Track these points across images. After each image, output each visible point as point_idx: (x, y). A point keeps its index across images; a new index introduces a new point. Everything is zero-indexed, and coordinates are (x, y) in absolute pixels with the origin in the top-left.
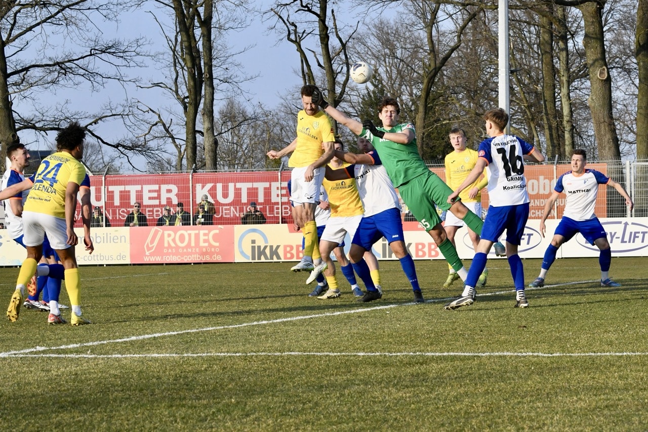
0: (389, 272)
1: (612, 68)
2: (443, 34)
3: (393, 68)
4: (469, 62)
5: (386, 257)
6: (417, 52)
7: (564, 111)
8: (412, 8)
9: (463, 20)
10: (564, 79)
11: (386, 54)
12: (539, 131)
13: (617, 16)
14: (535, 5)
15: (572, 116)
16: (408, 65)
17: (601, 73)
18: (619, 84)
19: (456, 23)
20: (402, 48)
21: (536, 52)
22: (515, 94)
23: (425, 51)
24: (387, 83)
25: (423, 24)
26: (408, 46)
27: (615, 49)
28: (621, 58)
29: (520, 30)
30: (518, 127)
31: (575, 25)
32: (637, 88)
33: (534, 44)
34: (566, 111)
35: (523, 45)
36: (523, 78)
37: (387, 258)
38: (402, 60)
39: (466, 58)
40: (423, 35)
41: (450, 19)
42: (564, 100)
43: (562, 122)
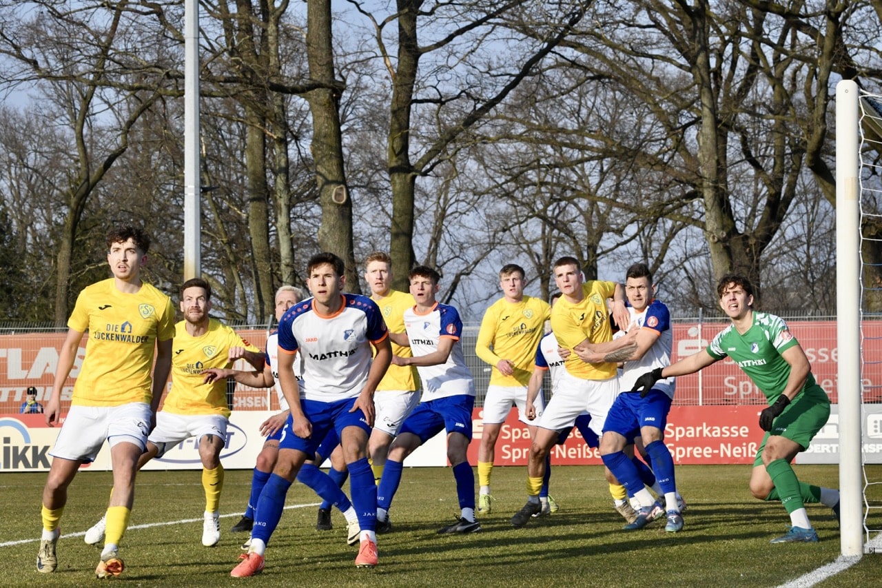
0: (14, 490)
1: (352, 187)
2: (100, 132)
3: (21, 182)
4: (137, 175)
5: (9, 467)
6: (58, 157)
7: (282, 250)
8: (51, 92)
9: (130, 112)
10: (282, 202)
11: (11, 161)
12: (243, 279)
13: (361, 111)
14: (240, 92)
15: (293, 257)
16: (44, 178)
17: (338, 195)
18: (363, 210)
19: (118, 114)
20: (36, 151)
21: (239, 162)
22: (207, 223)
23: (71, 157)
24: (12, 204)
25: (68, 117)
26: (46, 148)
27: (356, 160)
28: (366, 173)
29: (215, 127)
30: (210, 273)
31: (298, 122)
32: (389, 216)
33: (236, 149)
34: (284, 251)
35: (219, 151)
36: (219, 200)
37: (11, 469)
38: (36, 171)
39: (134, 169)
40: (69, 133)
41: (110, 110)
42: (281, 234)
43: (279, 265)
